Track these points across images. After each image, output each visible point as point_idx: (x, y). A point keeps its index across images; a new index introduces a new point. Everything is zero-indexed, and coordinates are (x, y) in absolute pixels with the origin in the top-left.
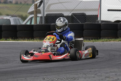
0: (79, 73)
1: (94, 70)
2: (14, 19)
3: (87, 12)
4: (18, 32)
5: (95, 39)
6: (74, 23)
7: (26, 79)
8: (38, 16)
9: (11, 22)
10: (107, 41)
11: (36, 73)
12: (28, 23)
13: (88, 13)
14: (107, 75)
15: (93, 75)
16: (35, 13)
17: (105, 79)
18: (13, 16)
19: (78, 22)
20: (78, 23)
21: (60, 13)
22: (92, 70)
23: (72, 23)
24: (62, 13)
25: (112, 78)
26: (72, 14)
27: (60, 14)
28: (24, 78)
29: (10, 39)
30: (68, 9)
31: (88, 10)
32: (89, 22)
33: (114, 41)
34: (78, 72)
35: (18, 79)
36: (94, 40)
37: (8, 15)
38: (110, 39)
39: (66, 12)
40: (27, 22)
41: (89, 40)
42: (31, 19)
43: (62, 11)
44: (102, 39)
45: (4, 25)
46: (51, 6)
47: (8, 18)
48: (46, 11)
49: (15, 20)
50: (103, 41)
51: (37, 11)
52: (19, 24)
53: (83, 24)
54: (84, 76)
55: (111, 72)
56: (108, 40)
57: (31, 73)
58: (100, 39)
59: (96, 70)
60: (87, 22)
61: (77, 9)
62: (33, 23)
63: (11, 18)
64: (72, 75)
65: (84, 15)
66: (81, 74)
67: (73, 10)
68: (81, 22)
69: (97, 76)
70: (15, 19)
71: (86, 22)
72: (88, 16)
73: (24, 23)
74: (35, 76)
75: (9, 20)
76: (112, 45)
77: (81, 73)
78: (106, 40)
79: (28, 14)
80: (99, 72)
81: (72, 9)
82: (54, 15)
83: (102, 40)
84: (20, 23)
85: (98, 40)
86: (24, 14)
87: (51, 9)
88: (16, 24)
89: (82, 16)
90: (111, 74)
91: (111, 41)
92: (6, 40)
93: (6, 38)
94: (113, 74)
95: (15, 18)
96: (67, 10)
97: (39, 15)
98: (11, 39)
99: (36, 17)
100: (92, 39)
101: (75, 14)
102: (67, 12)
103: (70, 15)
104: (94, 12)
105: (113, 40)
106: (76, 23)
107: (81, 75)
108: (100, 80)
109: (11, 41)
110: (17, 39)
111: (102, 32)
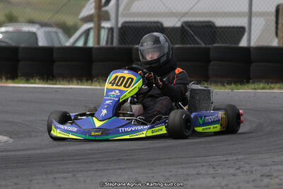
0: (198, 164)
1: (235, 158)
2: (46, 33)
3: (219, 19)
4: (56, 64)
5: (236, 83)
6: (189, 46)
7: (74, 176)
8: (104, 28)
10: (264, 88)
11: (99, 161)
12: (80, 44)
13: (220, 22)
14: (266, 170)
15: (232, 171)
16: (96, 19)
17: (262, 180)
18: (43, 25)
19: (196, 41)
20: (196, 46)
21: (156, 19)
22: (229, 158)
23: (183, 44)
24: (160, 19)
25: (276, 177)
26: (184, 22)
27: (155, 22)
28: (70, 174)
29: (37, 81)
30: (174, 11)
31: (221, 14)
32: (222, 43)
34: (197, 162)
35: (56, 176)
36: (233, 86)
37: (32, 22)
38: (272, 83)
39: (168, 19)
40: (76, 41)
41: (224, 85)
42: (87, 32)
43: (160, 16)
44: (253, 83)
46: (134, 5)
47: (33, 29)
48: (123, 16)
49: (48, 35)
50: (255, 89)
51: (101, 16)
52: (57, 45)
53: (210, 48)
54: (211, 171)
55: (275, 163)
56: (267, 86)
57: (87, 163)
58: (248, 82)
59: (240, 157)
60: (218, 43)
61: (196, 11)
62: (91, 44)
63: (38, 29)
64: (183, 167)
65: (210, 26)
66: (203, 166)
67: (185, 14)
68: (203, 42)
69: (243, 172)
70: (49, 32)
71: (214, 43)
72: (221, 28)
73: (69, 43)
74: (97, 170)
75: (34, 34)
76: (275, 97)
77: (204, 164)
78: (261, 85)
79: (80, 23)
80: (246, 163)
81: (183, 11)
82: (140, 25)
83: (253, 86)
84: (60, 42)
85: (243, 86)
86: (70, 21)
87: (134, 11)
88: (51, 45)
89: (207, 30)
90: (276, 167)
91: (273, 88)
92: (28, 81)
93: (28, 77)
94: (280, 167)
95: (50, 29)
96: (172, 15)
97: (106, 25)
98: (40, 79)
99: (99, 28)
100: (229, 83)
101: (191, 22)
102: (172, 19)
103: (179, 24)
105: (278, 85)
106: (192, 46)
107: (204, 168)
108: (248, 182)
109: (38, 84)
110: (52, 80)
111: (253, 67)
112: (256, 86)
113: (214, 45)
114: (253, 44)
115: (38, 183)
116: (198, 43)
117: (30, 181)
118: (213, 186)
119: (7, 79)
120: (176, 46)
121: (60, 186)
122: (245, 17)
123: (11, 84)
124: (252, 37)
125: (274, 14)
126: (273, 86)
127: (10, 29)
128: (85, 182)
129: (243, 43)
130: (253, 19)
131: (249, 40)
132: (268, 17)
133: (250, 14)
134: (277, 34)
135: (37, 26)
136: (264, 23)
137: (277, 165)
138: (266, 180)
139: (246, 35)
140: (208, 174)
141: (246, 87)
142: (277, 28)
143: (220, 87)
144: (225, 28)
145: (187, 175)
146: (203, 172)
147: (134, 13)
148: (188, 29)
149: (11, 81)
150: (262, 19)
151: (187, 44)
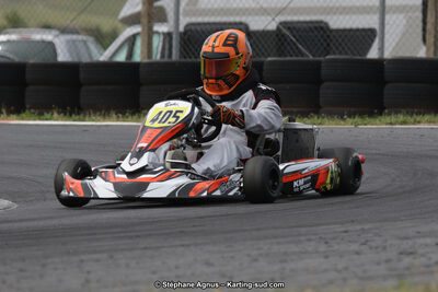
0: (303, 238)
1: (359, 227)
2: (68, 42)
3: (335, 18)
4: (83, 89)
5: (361, 115)
6: (289, 58)
7: (111, 257)
8: (157, 33)
9: (59, 51)
10: (404, 123)
11: (150, 235)
12: (121, 57)
13: (337, 22)
14: (406, 245)
15: (355, 247)
16: (144, 20)
17: (399, 260)
18: (63, 31)
19: (300, 52)
20: (300, 58)
21: (238, 19)
22: (350, 228)
23: (280, 56)
24: (243, 19)
25: (423, 255)
26: (281, 23)
27: (236, 24)
28: (105, 256)
29: (55, 115)
30: (265, 5)
31: (338, 9)
32: (340, 53)
33: (430, 122)
34: (300, 235)
35: (83, 257)
36: (357, 119)
37: (47, 27)
38: (418, 114)
39: (257, 18)
40: (114, 53)
41: (342, 118)
42: (132, 40)
43: (244, 14)
44: (389, 114)
45: (31, 61)
47: (48, 36)
48: (187, 14)
49: (72, 45)
50: (391, 124)
51: (153, 14)
52: (86, 59)
53: (320, 62)
54: (323, 248)
55: (420, 235)
56: (409, 119)
57: (131, 238)
58: (381, 114)
59: (367, 227)
60: (334, 53)
61: (298, 5)
62: (138, 57)
63: (57, 36)
64: (278, 243)
65: (322, 28)
66: (309, 240)
67: (281, 11)
68: (310, 52)
69: (371, 248)
70: (74, 41)
71: (328, 54)
72: (337, 31)
73: (104, 57)
74: (146, 248)
75: (51, 45)
76: (422, 136)
77: (313, 237)
78: (401, 118)
79: (120, 25)
80: (376, 234)
81: (279, 5)
82: (214, 27)
83: (388, 119)
84: (90, 55)
85: (372, 120)
86: (106, 25)
87: (203, 6)
88: (76, 60)
89: (316, 33)
90: (421, 241)
91: (419, 122)
92: (40, 116)
93: (42, 109)
94: (428, 240)
95: (75, 37)
96: (264, 11)
97: (161, 28)
98: (59, 113)
99: (150, 33)
100: (351, 115)
101: (292, 23)
102: (263, 18)
103: (272, 26)
104: (361, 17)
105: (427, 117)
106: (294, 58)
107: (313, 243)
108: (379, 264)
109: (57, 120)
110: (79, 114)
111: (389, 90)
112: (393, 119)
113: (328, 57)
114: (387, 55)
115: (56, 269)
116: (303, 55)
117: (44, 266)
118: (326, 271)
119: (10, 113)
120: (269, 59)
121: (88, 272)
122: (375, 13)
123: (14, 121)
124: (386, 45)
125: (421, 8)
126: (418, 119)
127: (14, 37)
128: (127, 266)
129: (373, 54)
130: (387, 17)
131: (381, 49)
132: (410, 14)
133: (383, 10)
134: (424, 40)
135: (55, 32)
136: (404, 22)
137: (423, 237)
138: (407, 260)
139: (377, 41)
140: (317, 252)
141: (377, 121)
142: (424, 30)
143: (337, 120)
144: (344, 30)
145: (285, 253)
146: (310, 249)
147: (204, 10)
148: (288, 33)
149: (15, 116)
150: (401, 16)
151: (286, 56)
